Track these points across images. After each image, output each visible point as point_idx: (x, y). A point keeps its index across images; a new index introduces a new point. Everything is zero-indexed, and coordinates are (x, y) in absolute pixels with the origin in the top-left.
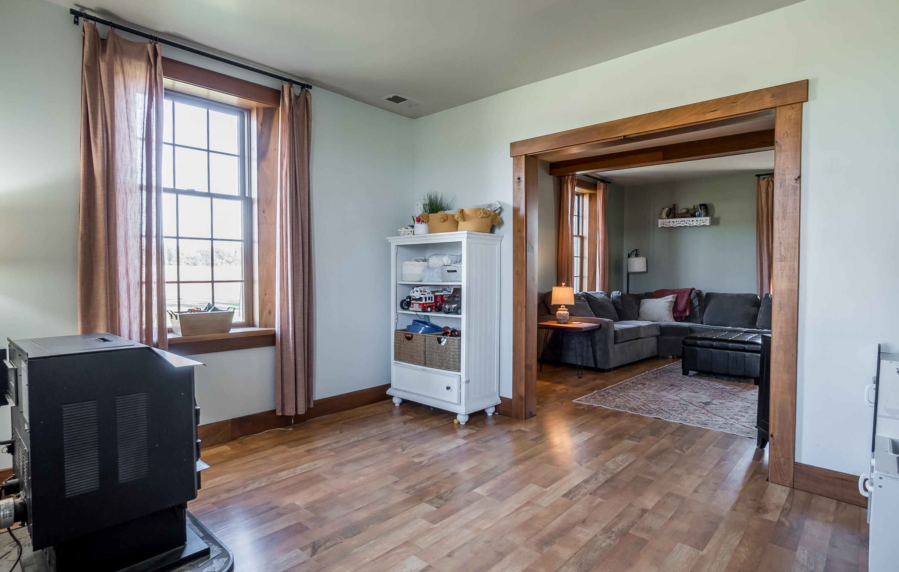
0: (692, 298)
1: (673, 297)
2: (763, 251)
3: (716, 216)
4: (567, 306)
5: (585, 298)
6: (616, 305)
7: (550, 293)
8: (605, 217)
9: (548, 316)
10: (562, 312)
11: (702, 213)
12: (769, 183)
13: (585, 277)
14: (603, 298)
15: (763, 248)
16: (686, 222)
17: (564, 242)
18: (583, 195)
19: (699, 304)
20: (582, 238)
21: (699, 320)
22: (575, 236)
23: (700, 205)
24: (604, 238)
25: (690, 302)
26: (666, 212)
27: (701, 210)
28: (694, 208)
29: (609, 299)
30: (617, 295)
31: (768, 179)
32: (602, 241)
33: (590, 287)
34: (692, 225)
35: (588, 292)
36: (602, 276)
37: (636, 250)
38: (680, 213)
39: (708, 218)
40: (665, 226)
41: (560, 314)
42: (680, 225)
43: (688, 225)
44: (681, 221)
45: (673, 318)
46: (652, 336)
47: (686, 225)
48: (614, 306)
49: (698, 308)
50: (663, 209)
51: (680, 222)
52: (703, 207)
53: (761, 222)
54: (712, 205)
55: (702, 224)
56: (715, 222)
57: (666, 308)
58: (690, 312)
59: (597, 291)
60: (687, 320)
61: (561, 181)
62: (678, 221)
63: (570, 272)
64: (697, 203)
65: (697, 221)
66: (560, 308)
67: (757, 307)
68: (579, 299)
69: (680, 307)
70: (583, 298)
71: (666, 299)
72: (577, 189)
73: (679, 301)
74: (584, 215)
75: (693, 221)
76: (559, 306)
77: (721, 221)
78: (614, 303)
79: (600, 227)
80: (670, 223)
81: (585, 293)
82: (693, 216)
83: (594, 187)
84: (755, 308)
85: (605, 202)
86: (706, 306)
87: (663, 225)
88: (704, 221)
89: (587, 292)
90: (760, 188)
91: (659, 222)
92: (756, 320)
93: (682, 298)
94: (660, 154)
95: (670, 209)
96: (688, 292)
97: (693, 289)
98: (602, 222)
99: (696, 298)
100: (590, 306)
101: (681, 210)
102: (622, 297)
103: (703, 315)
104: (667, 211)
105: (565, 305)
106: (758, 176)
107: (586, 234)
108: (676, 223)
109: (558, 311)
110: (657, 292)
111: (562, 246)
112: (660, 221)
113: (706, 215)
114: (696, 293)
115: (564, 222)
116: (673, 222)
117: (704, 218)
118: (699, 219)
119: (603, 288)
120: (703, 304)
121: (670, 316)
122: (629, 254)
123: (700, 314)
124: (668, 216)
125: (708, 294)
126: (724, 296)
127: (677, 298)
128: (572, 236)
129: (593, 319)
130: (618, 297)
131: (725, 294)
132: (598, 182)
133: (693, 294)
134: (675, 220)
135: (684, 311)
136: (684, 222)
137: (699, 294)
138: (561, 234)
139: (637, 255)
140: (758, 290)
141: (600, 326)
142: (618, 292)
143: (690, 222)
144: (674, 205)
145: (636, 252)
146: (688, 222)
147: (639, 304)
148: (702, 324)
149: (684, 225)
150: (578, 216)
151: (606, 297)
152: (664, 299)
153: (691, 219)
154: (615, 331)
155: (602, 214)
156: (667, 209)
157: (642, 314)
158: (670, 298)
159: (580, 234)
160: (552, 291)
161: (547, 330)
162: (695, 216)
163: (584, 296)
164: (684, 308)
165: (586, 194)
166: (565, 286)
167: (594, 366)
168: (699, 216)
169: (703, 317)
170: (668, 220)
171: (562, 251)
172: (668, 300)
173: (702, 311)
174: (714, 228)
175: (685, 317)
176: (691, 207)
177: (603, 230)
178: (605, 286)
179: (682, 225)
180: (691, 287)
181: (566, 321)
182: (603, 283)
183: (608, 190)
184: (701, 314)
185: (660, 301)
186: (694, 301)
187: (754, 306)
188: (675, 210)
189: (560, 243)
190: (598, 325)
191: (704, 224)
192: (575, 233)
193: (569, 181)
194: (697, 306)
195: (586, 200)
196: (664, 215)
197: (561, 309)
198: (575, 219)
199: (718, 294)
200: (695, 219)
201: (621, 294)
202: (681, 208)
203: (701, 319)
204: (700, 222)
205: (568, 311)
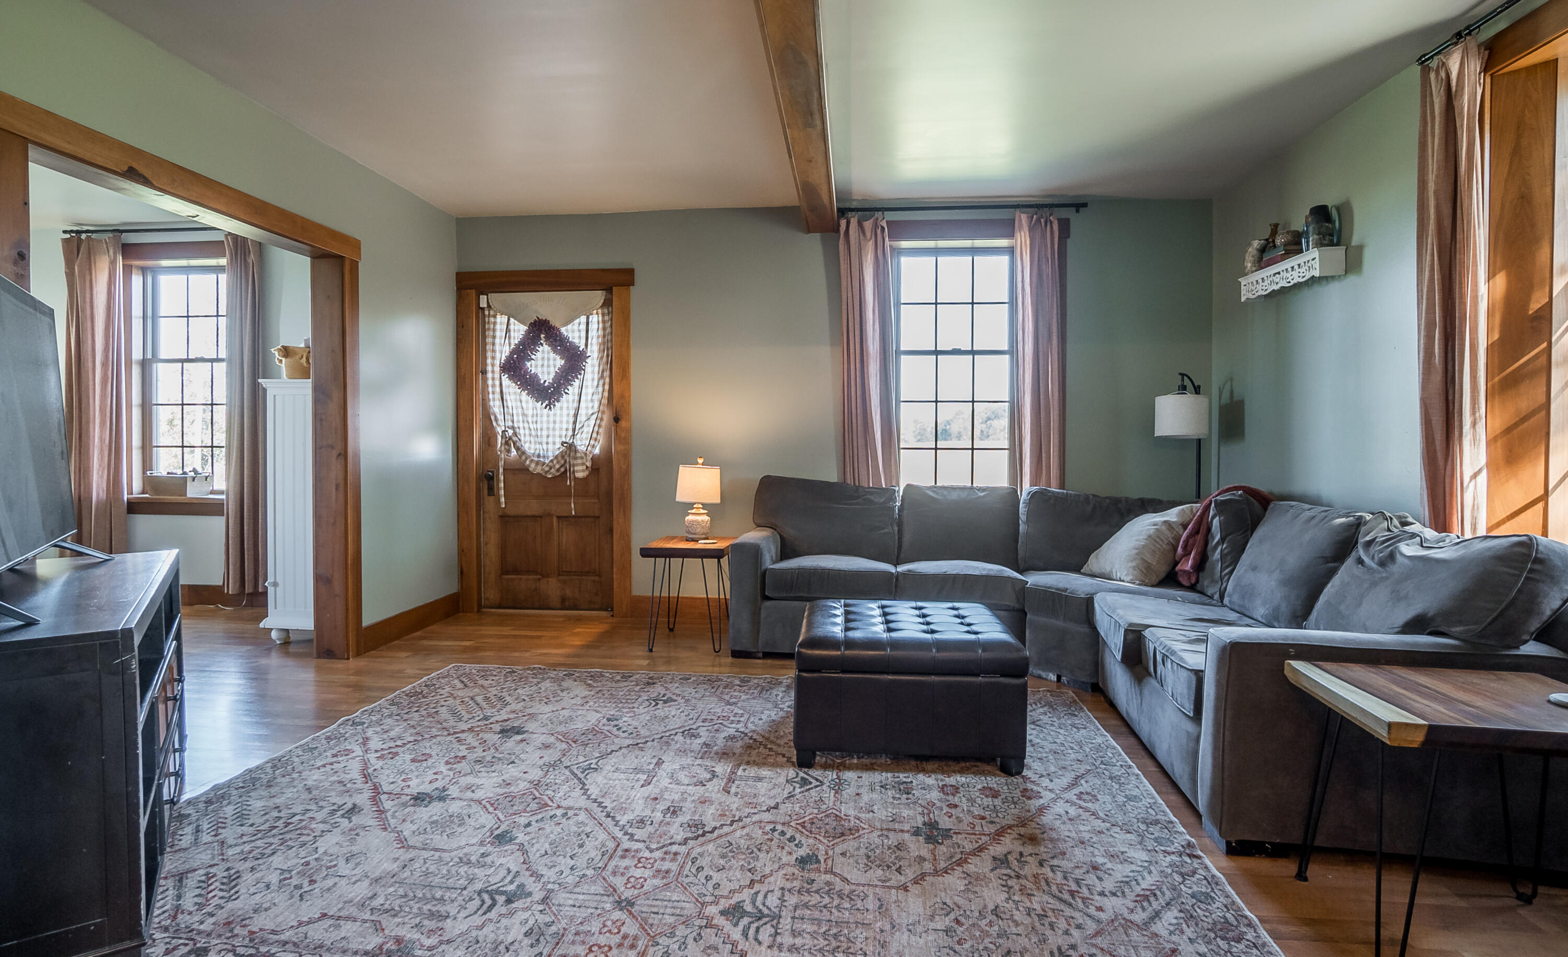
0: (1211, 516)
4: (705, 506)
10: (696, 518)
16: (1281, 274)
19: (1224, 538)
21: (1217, 590)
23: (1312, 212)
34: (1292, 282)
39: (1318, 252)
40: (1251, 295)
41: (693, 522)
42: (1273, 287)
43: (1284, 283)
44: (1274, 275)
47: (1282, 284)
49: (1220, 549)
50: (1249, 244)
51: (1272, 278)
55: (1308, 275)
56: (1355, 260)
62: (1269, 274)
65: (1299, 266)
66: (693, 508)
75: (1292, 269)
76: (691, 505)
80: (1258, 286)
87: (1248, 295)
88: (1310, 264)
91: (1242, 288)
95: (1267, 241)
99: (1217, 518)
105: (701, 504)
106: (1421, 61)
108: (1266, 282)
109: (688, 514)
112: (1242, 282)
116: (1263, 280)
117: (1311, 255)
118: (1302, 259)
132: (1017, 214)
134: (1264, 273)
136: (1279, 278)
139: (1183, 389)
143: (1288, 275)
144: (1274, 228)
145: (1184, 379)
146: (1285, 275)
149: (1278, 286)
153: (1288, 264)
154: (764, 570)
166: (700, 464)
168: (1307, 249)
170: (1254, 278)
174: (1352, 279)
179: (1276, 287)
191: (1311, 272)
197: (694, 511)
200: (1296, 261)
204: (1304, 269)
205: (707, 514)
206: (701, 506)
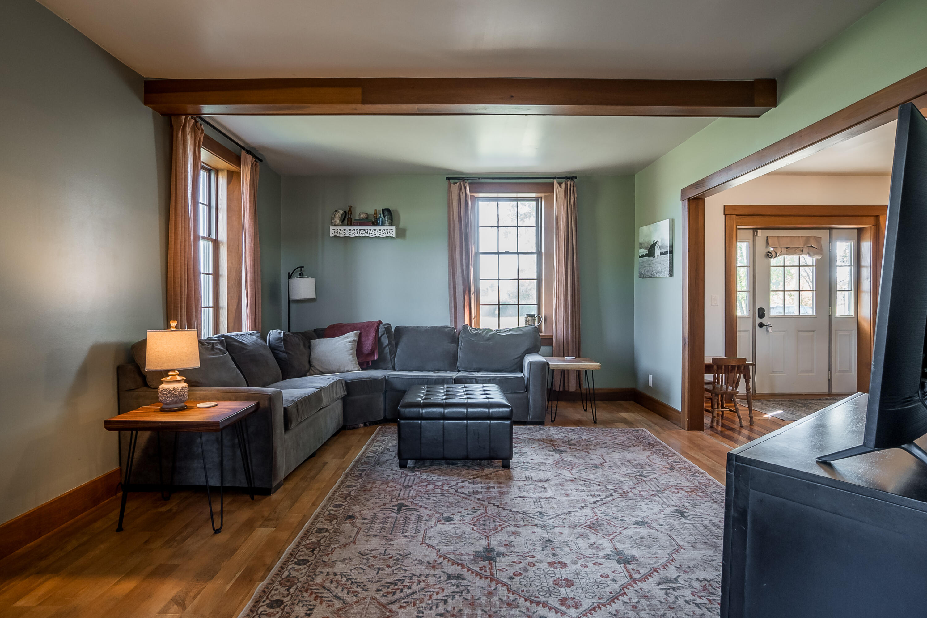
0: (380, 335)
1: (355, 334)
2: (456, 272)
3: (401, 225)
4: (182, 372)
5: (223, 346)
6: (276, 351)
7: (143, 343)
8: (255, 212)
9: (143, 392)
10: (171, 386)
11: (385, 220)
12: (461, 188)
13: (223, 308)
14: (256, 343)
15: (455, 269)
16: (366, 231)
17: (179, 241)
18: (217, 171)
19: (390, 343)
20: (216, 244)
21: (390, 366)
22: (203, 238)
23: (383, 210)
24: (254, 245)
25: (378, 340)
26: (340, 216)
27: (384, 216)
28: (375, 213)
29: (264, 343)
30: (278, 336)
31: (460, 184)
32: (250, 249)
33: (231, 325)
34: (374, 236)
35: (229, 334)
36: (251, 305)
37: (301, 267)
38: (357, 218)
39: (393, 228)
40: (338, 235)
41: (168, 391)
42: (358, 235)
43: (368, 235)
44: (360, 230)
45: (358, 365)
46: (338, 399)
47: (366, 235)
48: (273, 353)
49: (388, 348)
50: (336, 211)
51: (358, 231)
52: (386, 213)
53: (452, 236)
54: (396, 211)
55: (386, 235)
56: (401, 233)
57: (348, 351)
58: (379, 354)
59: (244, 330)
60: (375, 366)
61: (171, 126)
62: (356, 229)
63: (193, 298)
64: (379, 208)
65: (380, 230)
66: (168, 376)
67: (456, 343)
68: (213, 348)
69: (366, 348)
70: (219, 347)
71: (347, 337)
72: (205, 154)
73: (363, 339)
74: (219, 206)
75: (375, 230)
76: (165, 373)
77: (408, 233)
78: (273, 349)
79: (247, 226)
80: (346, 232)
81: (224, 336)
82: (375, 223)
83: (237, 160)
84: (454, 345)
85: (254, 187)
86: (397, 345)
87: (336, 234)
88: (388, 231)
89: (226, 334)
90: (451, 194)
91: (331, 230)
92: (457, 360)
93: (367, 336)
94: (357, 92)
95: (345, 212)
96: (376, 325)
97: (380, 322)
98: (250, 219)
99: (385, 335)
100: (233, 359)
101: (360, 215)
102: (285, 340)
103: (394, 357)
104: (342, 215)
105: (178, 371)
106: (449, 179)
107: (223, 236)
108: (353, 232)
109: (162, 383)
110: (332, 327)
111: (175, 248)
112: (332, 227)
113: (391, 224)
114: (385, 327)
115: (179, 204)
116: (350, 230)
117: (389, 228)
118: (382, 228)
119: (254, 325)
120: (394, 343)
121: (354, 362)
122: (289, 273)
123: (390, 356)
124: (342, 222)
125: (398, 329)
126: (416, 330)
127: (360, 336)
128: (197, 238)
129: (242, 392)
130: (279, 339)
131: (418, 327)
132: (243, 153)
133: (381, 330)
134: (352, 227)
135: (372, 353)
136: (364, 232)
137: (388, 327)
138: (172, 226)
139: (301, 275)
140: (451, 321)
141: (258, 404)
142: (279, 331)
143: (371, 232)
144: (350, 208)
145: (301, 270)
146: (369, 232)
147: (309, 347)
148: (394, 370)
149: (363, 235)
150: (209, 206)
151: (260, 341)
152: (344, 338)
153: (372, 228)
154: (285, 409)
155: (250, 207)
156: (341, 212)
157: (315, 363)
158: (352, 336)
159: (213, 236)
160: (146, 339)
161: (134, 432)
162: (377, 224)
163: (221, 342)
164: (371, 350)
165: (222, 170)
166: (176, 327)
167: (245, 485)
168: (383, 224)
169: (394, 360)
170: (343, 228)
171: (175, 259)
172: (349, 339)
173: (393, 352)
174: (399, 241)
175: (372, 361)
176: (371, 212)
177: (252, 231)
178: (257, 321)
179: (361, 235)
180: (376, 320)
181: (183, 404)
182: (253, 317)
183: (258, 169)
184: (393, 356)
185: (338, 341)
186: (382, 338)
187: (452, 342)
188: (351, 214)
189: (172, 244)
190: (253, 404)
191: (389, 235)
192: (202, 231)
193: (188, 130)
194: (388, 345)
195: (223, 181)
196: (338, 220)
197: (168, 379)
198: (202, 210)
199: (407, 327)
200: (377, 228)
201: (284, 333)
202: (360, 211)
203: (393, 364)
204: (384, 232)
205: (185, 381)
206: (177, 372)
